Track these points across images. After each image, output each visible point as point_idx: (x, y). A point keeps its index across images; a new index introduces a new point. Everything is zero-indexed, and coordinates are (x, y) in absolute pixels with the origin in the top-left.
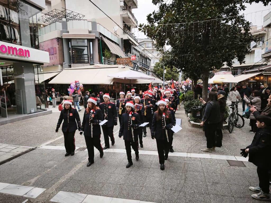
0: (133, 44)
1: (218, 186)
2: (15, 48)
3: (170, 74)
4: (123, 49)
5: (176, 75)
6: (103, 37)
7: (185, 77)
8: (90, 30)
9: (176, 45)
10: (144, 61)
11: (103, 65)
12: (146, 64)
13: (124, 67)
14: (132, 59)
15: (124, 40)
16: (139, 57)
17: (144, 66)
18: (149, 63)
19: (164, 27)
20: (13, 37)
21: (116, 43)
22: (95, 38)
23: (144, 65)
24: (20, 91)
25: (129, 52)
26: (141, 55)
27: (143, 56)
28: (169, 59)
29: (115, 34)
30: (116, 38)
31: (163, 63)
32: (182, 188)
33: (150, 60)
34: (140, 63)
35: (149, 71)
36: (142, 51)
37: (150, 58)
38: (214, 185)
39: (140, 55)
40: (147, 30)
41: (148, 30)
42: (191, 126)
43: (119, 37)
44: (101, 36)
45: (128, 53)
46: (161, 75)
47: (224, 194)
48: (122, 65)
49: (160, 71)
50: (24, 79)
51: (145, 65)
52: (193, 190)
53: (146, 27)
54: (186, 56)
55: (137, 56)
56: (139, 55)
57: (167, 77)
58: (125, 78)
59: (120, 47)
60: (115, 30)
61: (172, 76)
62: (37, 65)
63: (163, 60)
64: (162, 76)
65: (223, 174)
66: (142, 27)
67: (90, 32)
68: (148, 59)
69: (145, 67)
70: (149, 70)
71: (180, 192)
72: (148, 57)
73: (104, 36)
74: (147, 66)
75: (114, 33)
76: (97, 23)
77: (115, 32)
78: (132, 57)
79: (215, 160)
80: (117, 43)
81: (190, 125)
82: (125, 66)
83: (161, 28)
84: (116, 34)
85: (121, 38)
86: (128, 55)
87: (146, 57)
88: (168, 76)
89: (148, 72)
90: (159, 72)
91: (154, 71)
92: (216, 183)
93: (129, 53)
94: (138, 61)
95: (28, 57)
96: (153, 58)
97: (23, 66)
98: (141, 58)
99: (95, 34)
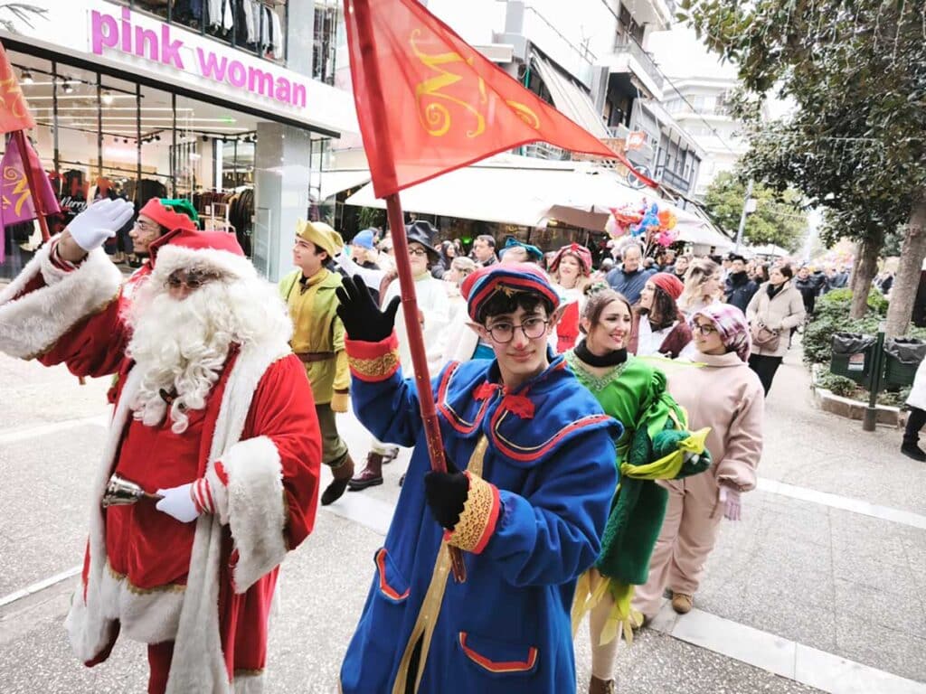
0: (644, 93)
1: (875, 596)
2: (269, 76)
3: (770, 220)
4: (602, 108)
5: (792, 228)
6: (538, 59)
7: (831, 232)
8: (497, 32)
9: (817, 94)
10: (672, 161)
11: (524, 158)
12: (678, 173)
13: (596, 173)
14: (631, 145)
15: (612, 75)
16: (658, 145)
17: (669, 181)
18: (693, 171)
19: (780, 12)
20: (266, 41)
21: (579, 84)
22: (509, 60)
23: (670, 177)
24: (268, 214)
25: (624, 121)
26: (665, 138)
27: (673, 143)
28: (778, 152)
29: (583, 53)
30: (585, 65)
31: (751, 165)
32: (737, 573)
33: (699, 160)
34: (657, 166)
35: (686, 200)
36: (674, 124)
37: (698, 153)
38: (863, 591)
39: (663, 135)
40: (708, 19)
41: (715, 21)
42: (815, 407)
43: (596, 63)
44: (531, 55)
45: (620, 124)
46: (732, 220)
47: (895, 625)
48: (590, 163)
49: (732, 206)
50: (281, 177)
51: (677, 177)
52: (777, 589)
53: (708, 10)
54: (850, 145)
55: (649, 139)
56: (659, 135)
57: (753, 232)
58: (593, 208)
59: (593, 102)
60: (586, 37)
61: (778, 228)
62: (322, 139)
63: (751, 157)
64: (734, 226)
65: (909, 568)
66: (693, 9)
67: (497, 39)
68: (693, 154)
69: (672, 183)
70: (688, 197)
71: (727, 582)
72: (692, 147)
73: (544, 56)
74: (681, 179)
75: (579, 47)
76: (526, 6)
77: (585, 44)
78: (631, 138)
79: (888, 523)
80: (586, 84)
81: (813, 403)
82: (600, 169)
83: (766, 16)
84: (587, 51)
85: (603, 69)
86: (615, 132)
87: (684, 148)
88: (758, 229)
89: (681, 200)
90: (726, 207)
91: (705, 205)
92: (870, 587)
93: (622, 126)
94: (650, 157)
95: (299, 108)
96: (710, 155)
97: (283, 137)
98: (664, 148)
99: (511, 46)
